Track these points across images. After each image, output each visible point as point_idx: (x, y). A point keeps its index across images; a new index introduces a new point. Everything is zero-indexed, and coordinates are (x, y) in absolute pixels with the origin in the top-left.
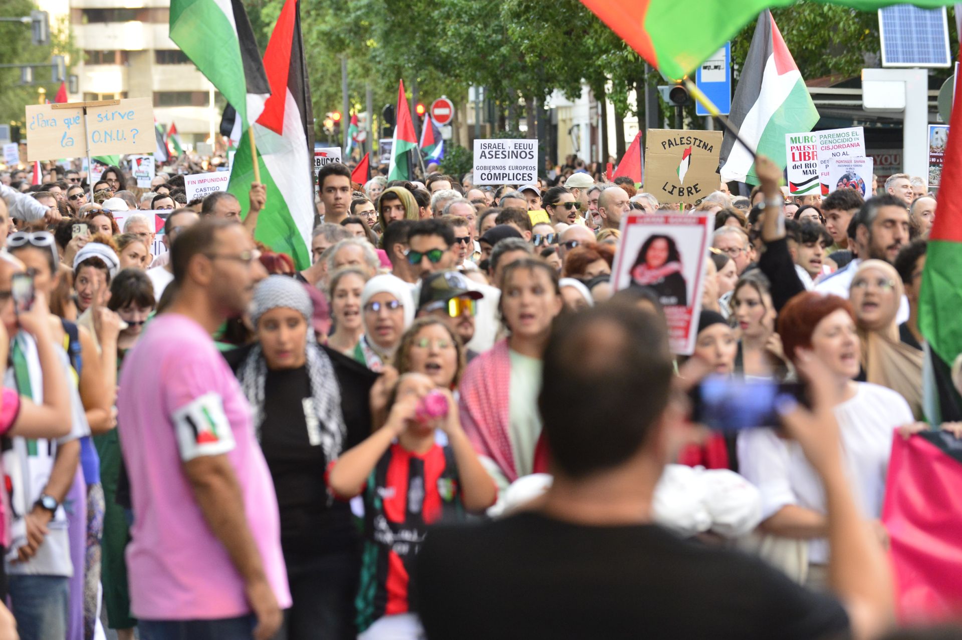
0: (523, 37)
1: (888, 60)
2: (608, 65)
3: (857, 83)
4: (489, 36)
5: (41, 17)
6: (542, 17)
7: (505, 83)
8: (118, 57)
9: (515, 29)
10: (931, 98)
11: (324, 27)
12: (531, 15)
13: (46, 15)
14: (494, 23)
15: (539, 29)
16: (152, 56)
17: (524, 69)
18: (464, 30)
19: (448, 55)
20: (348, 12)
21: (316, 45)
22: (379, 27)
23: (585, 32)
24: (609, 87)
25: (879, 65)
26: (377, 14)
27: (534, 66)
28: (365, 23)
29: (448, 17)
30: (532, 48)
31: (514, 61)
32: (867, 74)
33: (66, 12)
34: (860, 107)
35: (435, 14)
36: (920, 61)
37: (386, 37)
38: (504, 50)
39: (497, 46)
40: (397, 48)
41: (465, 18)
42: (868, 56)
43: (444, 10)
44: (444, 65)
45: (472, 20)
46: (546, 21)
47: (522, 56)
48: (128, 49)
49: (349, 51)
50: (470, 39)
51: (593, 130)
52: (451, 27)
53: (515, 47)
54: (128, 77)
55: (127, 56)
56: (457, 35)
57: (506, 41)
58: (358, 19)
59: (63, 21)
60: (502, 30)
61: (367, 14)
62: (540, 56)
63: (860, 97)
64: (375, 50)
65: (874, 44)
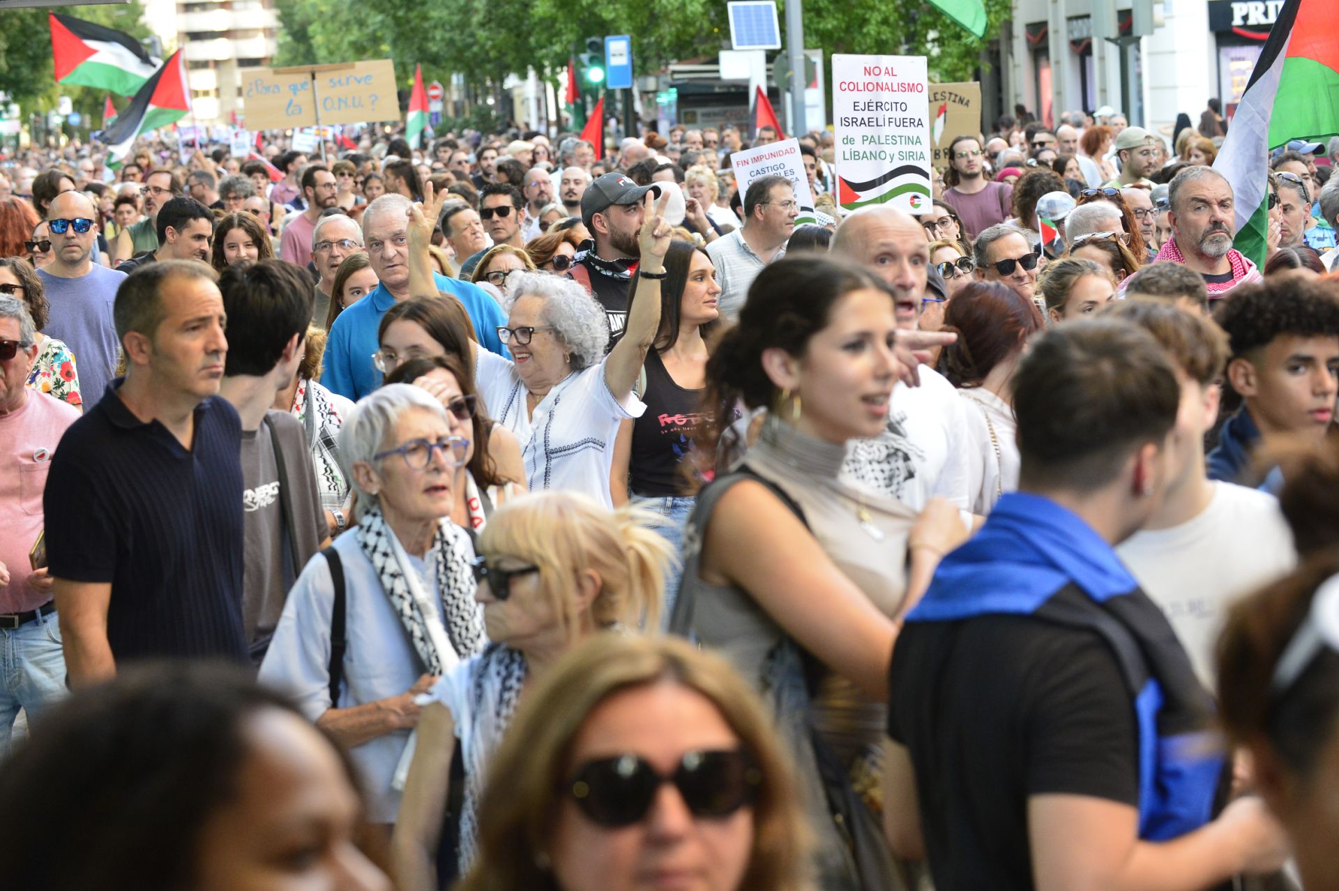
0: (488, 39)
1: (738, 44)
2: (546, 57)
3: (716, 61)
4: (464, 40)
5: (156, 39)
6: (500, 25)
7: (477, 71)
8: (212, 64)
9: (482, 34)
10: (768, 70)
11: (352, 38)
12: (493, 25)
13: (159, 37)
14: (467, 31)
15: (499, 33)
16: (235, 63)
17: (489, 61)
18: (448, 35)
19: (437, 53)
20: (367, 26)
21: (346, 51)
22: (389, 35)
23: (530, 34)
24: (548, 71)
25: (731, 48)
26: (387, 27)
27: (497, 59)
28: (379, 34)
29: (435, 27)
30: (494, 47)
31: (482, 56)
32: (723, 55)
33: (175, 35)
34: (719, 79)
35: (426, 25)
36: (760, 44)
37: (394, 43)
38: (475, 49)
39: (469, 46)
40: (402, 50)
41: (448, 27)
42: (724, 43)
43: (432, 23)
44: (434, 60)
45: (452, 29)
46: (503, 27)
47: (487, 53)
48: (218, 59)
49: (370, 53)
50: (451, 42)
51: (539, 101)
52: (438, 34)
53: (482, 47)
54: (219, 77)
55: (217, 63)
56: (443, 39)
57: (476, 43)
58: (375, 31)
59: (171, 41)
60: (472, 35)
61: (381, 28)
62: (499, 51)
63: (718, 71)
64: (387, 52)
65: (727, 35)
